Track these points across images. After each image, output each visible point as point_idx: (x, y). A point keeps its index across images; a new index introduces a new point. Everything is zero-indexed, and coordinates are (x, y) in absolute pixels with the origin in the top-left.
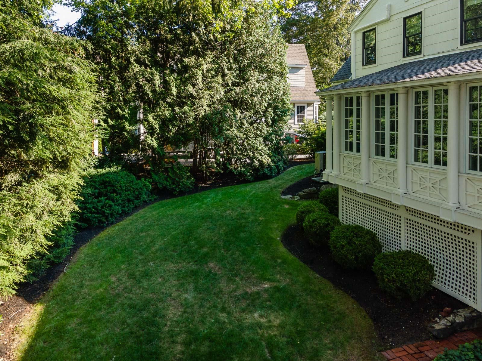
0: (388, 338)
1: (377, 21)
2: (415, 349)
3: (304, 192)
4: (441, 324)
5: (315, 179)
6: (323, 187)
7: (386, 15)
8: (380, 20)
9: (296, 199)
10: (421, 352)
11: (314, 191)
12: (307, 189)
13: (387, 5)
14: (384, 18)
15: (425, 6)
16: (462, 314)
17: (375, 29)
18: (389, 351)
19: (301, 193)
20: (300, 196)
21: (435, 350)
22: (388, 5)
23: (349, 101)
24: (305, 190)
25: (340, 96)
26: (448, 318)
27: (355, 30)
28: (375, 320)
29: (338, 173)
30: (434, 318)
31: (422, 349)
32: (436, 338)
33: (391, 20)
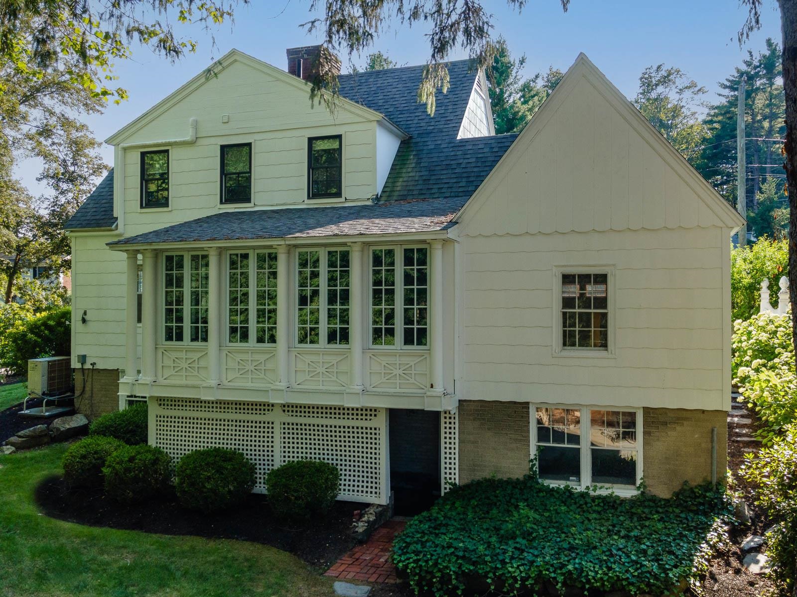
0: (319, 561)
1: (173, 140)
2: (350, 559)
3: (20, 437)
4: (361, 527)
5: (27, 412)
6: (57, 423)
7: (190, 134)
8: (178, 140)
9: (7, 452)
10: (357, 559)
11: (41, 431)
12: (27, 431)
13: (192, 119)
14: (188, 138)
15: (257, 137)
16: (372, 511)
17: (167, 151)
18: (328, 571)
19: (13, 439)
20: (13, 444)
21: (368, 552)
22: (194, 120)
23: (173, 262)
24: (21, 433)
25: (157, 253)
26: (363, 519)
27: (125, 145)
28: (291, 551)
29: (154, 379)
30: (351, 525)
31: (357, 556)
32: (361, 542)
33: (196, 144)
